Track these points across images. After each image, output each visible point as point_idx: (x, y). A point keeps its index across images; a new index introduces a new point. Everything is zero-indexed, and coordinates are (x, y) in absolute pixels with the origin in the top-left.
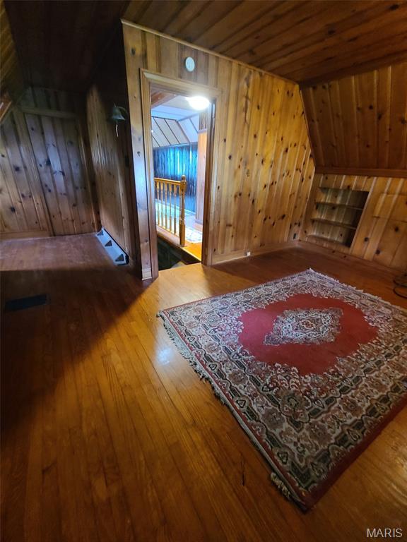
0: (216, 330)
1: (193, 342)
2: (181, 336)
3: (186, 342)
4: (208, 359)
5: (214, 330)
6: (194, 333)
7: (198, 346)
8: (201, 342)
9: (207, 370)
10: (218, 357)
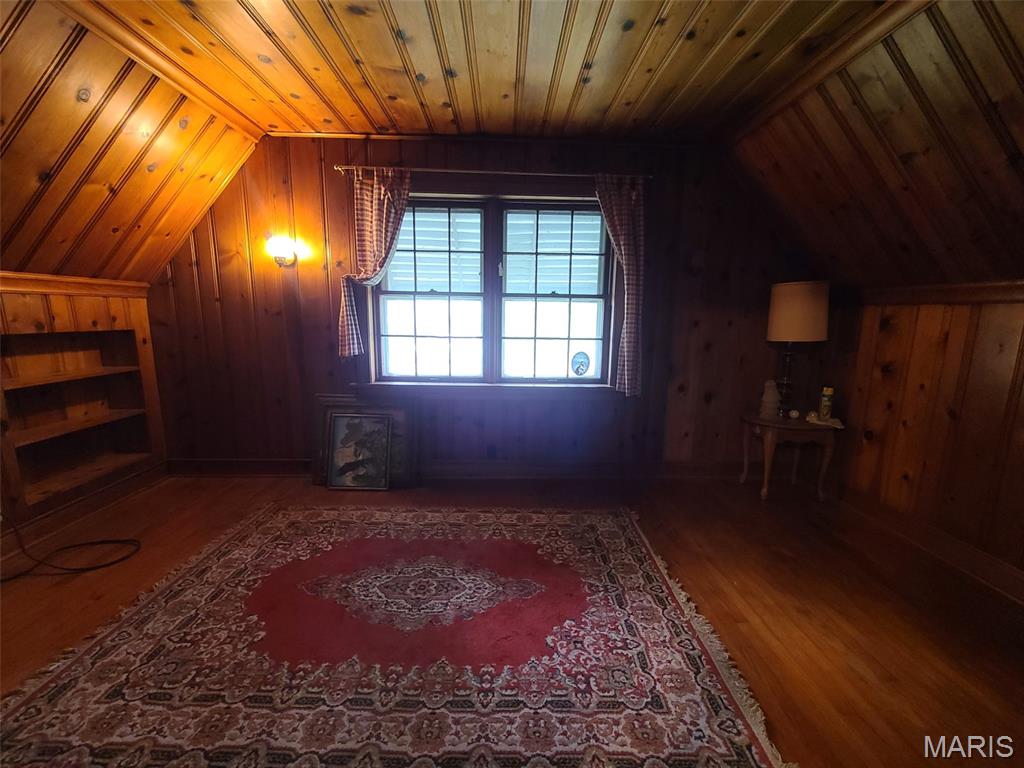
0: (620, 644)
1: (684, 636)
2: (710, 662)
3: (700, 643)
4: (661, 602)
5: (626, 647)
6: (678, 656)
7: (674, 625)
8: (666, 633)
9: (668, 588)
10: (642, 599)
